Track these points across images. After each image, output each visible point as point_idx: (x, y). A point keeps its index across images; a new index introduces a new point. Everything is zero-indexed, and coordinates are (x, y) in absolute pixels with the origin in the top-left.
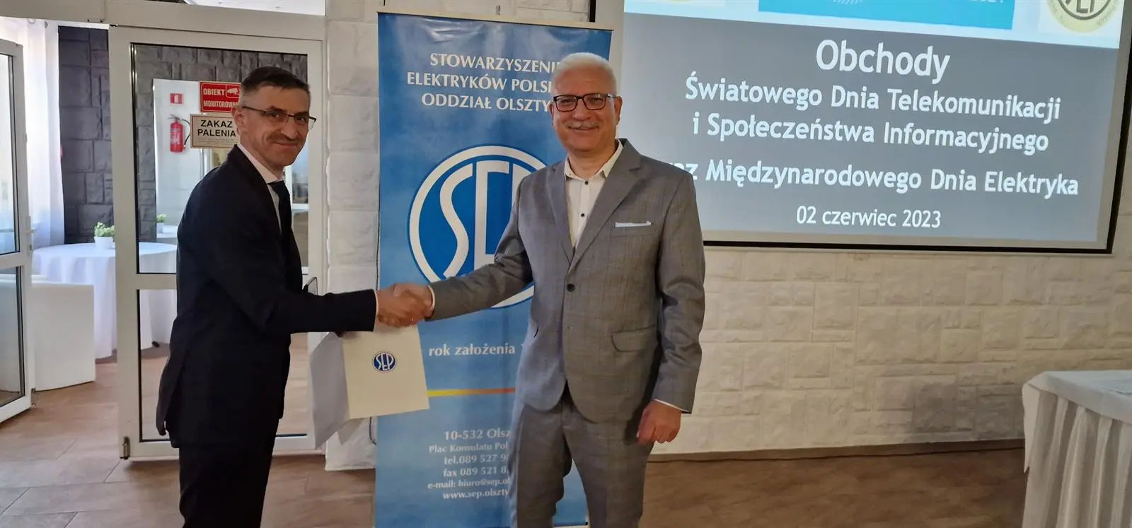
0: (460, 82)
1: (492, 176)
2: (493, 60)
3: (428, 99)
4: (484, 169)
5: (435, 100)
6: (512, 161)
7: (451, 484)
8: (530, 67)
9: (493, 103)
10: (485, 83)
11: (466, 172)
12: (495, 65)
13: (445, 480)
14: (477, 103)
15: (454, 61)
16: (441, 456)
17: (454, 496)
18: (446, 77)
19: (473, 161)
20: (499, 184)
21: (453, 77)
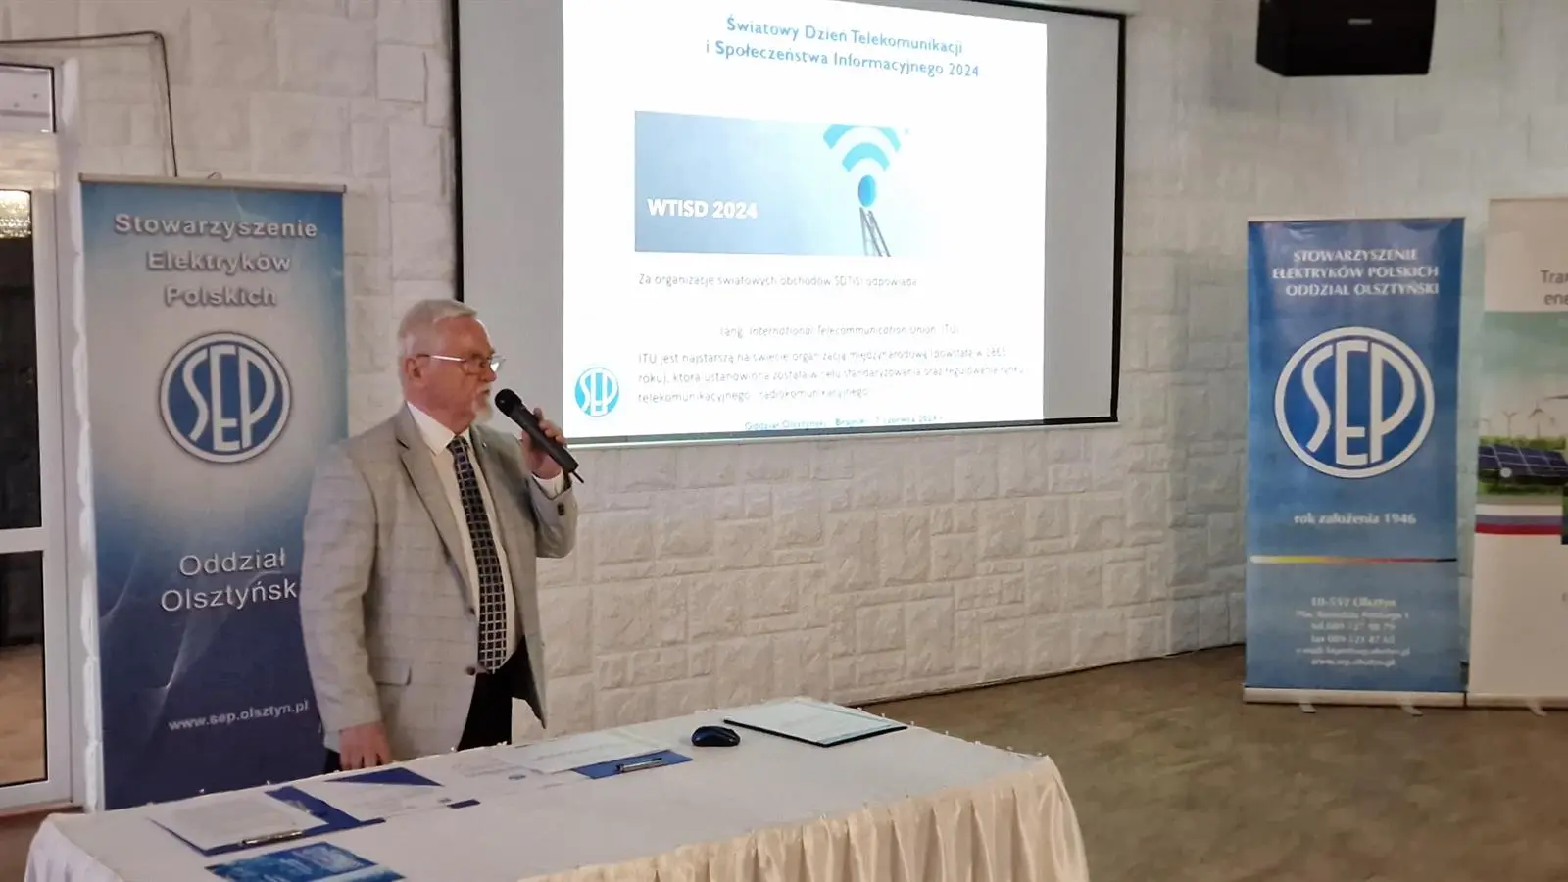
0: (1320, 273)
1: (1353, 356)
2: (1350, 252)
3: (1292, 291)
4: (1344, 349)
5: (1298, 290)
6: (1371, 340)
7: (1319, 650)
8: (1385, 256)
9: (1351, 289)
10: (1343, 273)
11: (1326, 352)
12: (1353, 256)
13: (1315, 645)
14: (1336, 291)
15: (1314, 256)
16: (1308, 621)
17: (1322, 662)
18: (1307, 270)
19: (1334, 342)
20: (1359, 364)
21: (1313, 270)
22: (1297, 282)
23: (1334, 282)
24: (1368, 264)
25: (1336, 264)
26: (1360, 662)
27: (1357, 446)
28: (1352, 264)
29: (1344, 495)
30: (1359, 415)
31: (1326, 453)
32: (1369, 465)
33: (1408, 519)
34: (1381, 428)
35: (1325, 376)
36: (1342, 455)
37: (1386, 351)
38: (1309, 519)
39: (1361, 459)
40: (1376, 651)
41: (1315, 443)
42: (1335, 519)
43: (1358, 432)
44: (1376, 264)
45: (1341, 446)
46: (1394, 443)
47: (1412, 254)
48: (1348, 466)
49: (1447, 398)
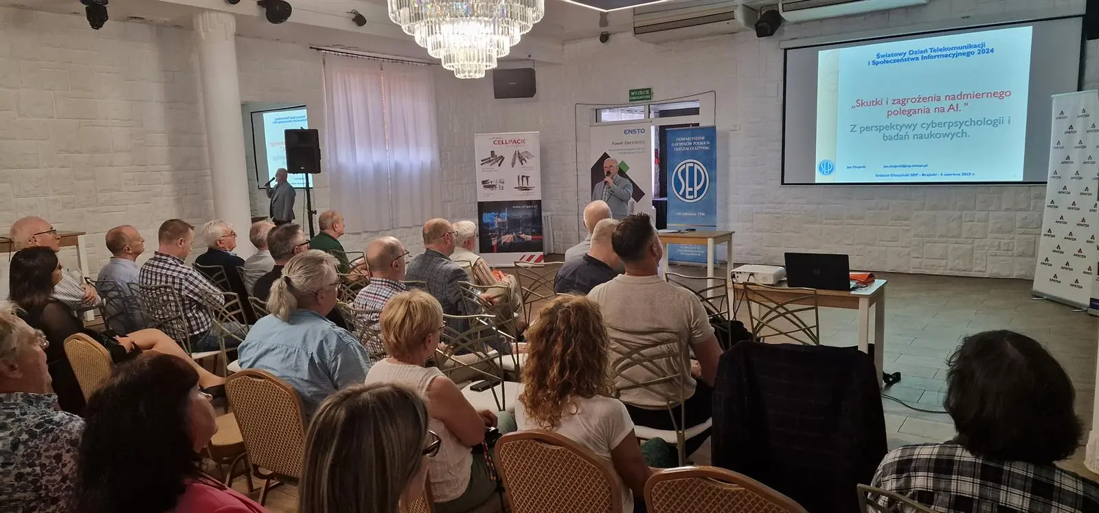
1: (690, 167)
4: (688, 165)
6: (694, 163)
9: (689, 148)
11: (684, 167)
19: (685, 164)
20: (692, 169)
22: (677, 147)
23: (686, 146)
24: (693, 141)
25: (686, 141)
26: (692, 254)
27: (691, 193)
28: (689, 141)
29: (689, 207)
30: (691, 185)
31: (684, 196)
32: (694, 199)
33: (703, 214)
34: (697, 188)
35: (683, 173)
36: (687, 197)
37: (699, 166)
38: (680, 214)
39: (692, 197)
40: (696, 251)
41: (681, 193)
42: (686, 214)
43: (691, 189)
44: (696, 141)
45: (687, 193)
46: (700, 192)
47: (703, 138)
48: (689, 199)
49: (713, 179)
